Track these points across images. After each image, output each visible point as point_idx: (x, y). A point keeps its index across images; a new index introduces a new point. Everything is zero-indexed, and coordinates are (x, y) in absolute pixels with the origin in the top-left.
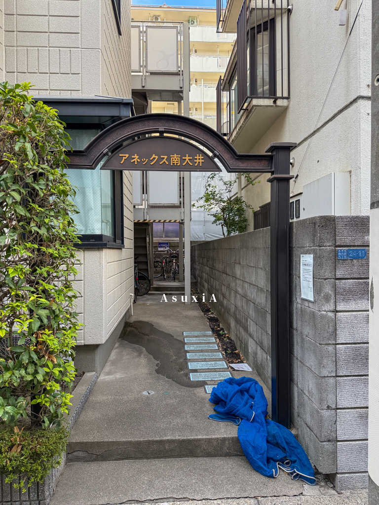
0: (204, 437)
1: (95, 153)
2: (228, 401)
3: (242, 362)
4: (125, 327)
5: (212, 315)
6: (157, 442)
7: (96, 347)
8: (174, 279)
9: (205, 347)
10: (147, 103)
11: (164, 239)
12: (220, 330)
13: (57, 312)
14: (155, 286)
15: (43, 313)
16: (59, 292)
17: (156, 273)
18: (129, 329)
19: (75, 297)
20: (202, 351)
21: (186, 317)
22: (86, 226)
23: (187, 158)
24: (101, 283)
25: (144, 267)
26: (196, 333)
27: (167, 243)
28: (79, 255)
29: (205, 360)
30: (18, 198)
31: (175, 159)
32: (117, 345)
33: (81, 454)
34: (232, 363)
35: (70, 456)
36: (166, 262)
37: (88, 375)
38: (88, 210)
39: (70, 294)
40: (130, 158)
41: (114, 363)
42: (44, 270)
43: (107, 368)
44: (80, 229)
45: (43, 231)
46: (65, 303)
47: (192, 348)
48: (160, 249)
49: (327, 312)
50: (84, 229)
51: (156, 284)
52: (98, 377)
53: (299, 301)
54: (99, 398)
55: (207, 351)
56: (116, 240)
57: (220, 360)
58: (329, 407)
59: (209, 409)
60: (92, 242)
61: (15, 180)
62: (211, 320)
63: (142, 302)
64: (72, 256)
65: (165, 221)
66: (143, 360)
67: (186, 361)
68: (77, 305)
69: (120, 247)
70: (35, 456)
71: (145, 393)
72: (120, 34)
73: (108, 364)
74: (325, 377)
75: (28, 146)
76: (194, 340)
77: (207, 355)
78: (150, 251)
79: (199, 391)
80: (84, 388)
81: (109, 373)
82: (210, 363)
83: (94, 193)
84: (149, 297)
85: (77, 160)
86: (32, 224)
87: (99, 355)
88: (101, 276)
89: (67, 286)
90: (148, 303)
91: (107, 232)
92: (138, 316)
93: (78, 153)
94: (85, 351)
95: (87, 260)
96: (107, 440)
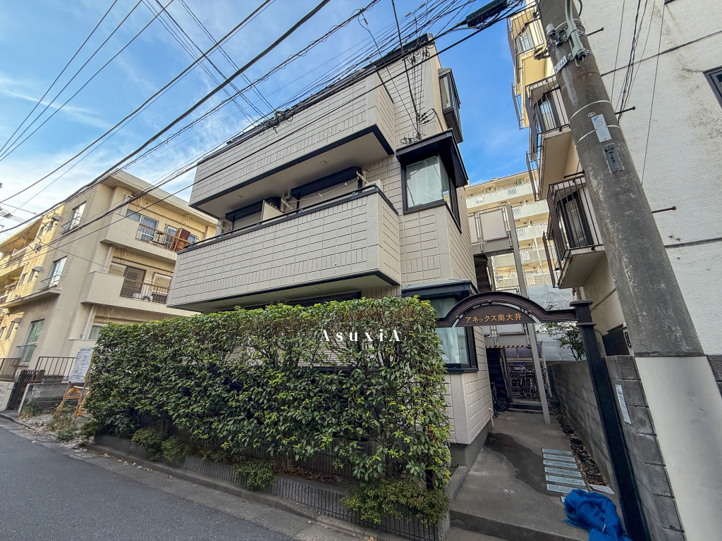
0: (557, 534)
1: (452, 318)
2: (577, 508)
3: (604, 485)
4: (488, 437)
5: (574, 437)
6: (516, 527)
7: (465, 446)
8: (534, 399)
9: (564, 465)
10: (487, 259)
11: (519, 360)
12: (582, 453)
13: (438, 414)
14: (514, 403)
15: (431, 413)
16: (438, 402)
17: (515, 390)
18: (492, 439)
19: (447, 406)
20: (560, 468)
21: (546, 435)
22: (450, 357)
23: (509, 316)
24: (463, 398)
25: (502, 386)
26: (556, 452)
27: (523, 363)
28: (447, 378)
29: (563, 476)
30: (416, 352)
31: (501, 317)
32: (482, 450)
33: (460, 522)
34: (593, 483)
35: (453, 522)
36: (523, 381)
37: (461, 467)
38: (450, 347)
39: (444, 404)
40: (472, 319)
41: (480, 463)
42: (429, 389)
43: (475, 466)
44: (445, 359)
45: (428, 368)
46: (441, 410)
47: (550, 464)
48: (516, 369)
49: (645, 434)
50: (447, 359)
51: (515, 401)
52: (469, 471)
53: (625, 424)
54: (470, 486)
55: (566, 469)
56: (471, 366)
57: (579, 478)
58: (672, 528)
59: (563, 515)
60: (455, 368)
61: (414, 343)
62: (574, 441)
63: (503, 417)
64: (443, 380)
65: (518, 346)
66: (504, 466)
67: (543, 474)
68: (449, 412)
69: (476, 371)
70: (432, 505)
71: (506, 490)
72: (461, 232)
73: (476, 463)
74: (658, 495)
75: (419, 326)
76: (553, 457)
77: (565, 472)
78: (506, 370)
79: (555, 500)
80: (459, 476)
81: (477, 470)
82: (567, 479)
83: (453, 336)
84: (510, 413)
85: (441, 323)
86: (423, 364)
87: (468, 454)
88: (462, 393)
89: (442, 398)
90: (509, 418)
91: (466, 361)
92: (498, 428)
93: (442, 320)
94: (457, 447)
95: (452, 381)
96: (476, 515)
